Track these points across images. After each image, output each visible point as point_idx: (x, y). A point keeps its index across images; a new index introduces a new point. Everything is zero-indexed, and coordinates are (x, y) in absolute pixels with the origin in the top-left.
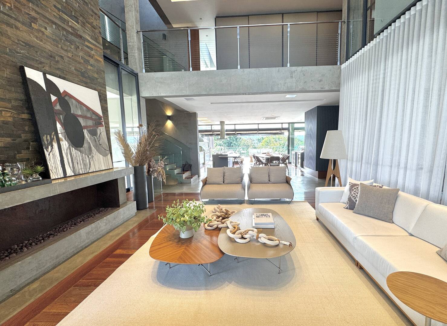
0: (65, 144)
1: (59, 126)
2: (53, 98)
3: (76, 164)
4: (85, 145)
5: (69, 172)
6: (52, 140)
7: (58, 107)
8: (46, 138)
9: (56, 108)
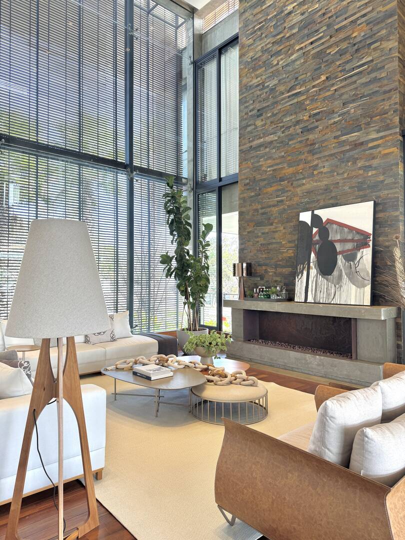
0: (313, 272)
1: (313, 255)
2: (315, 230)
3: (318, 291)
4: (335, 273)
5: (310, 299)
6: (304, 268)
7: (317, 238)
8: (300, 267)
9: (314, 239)
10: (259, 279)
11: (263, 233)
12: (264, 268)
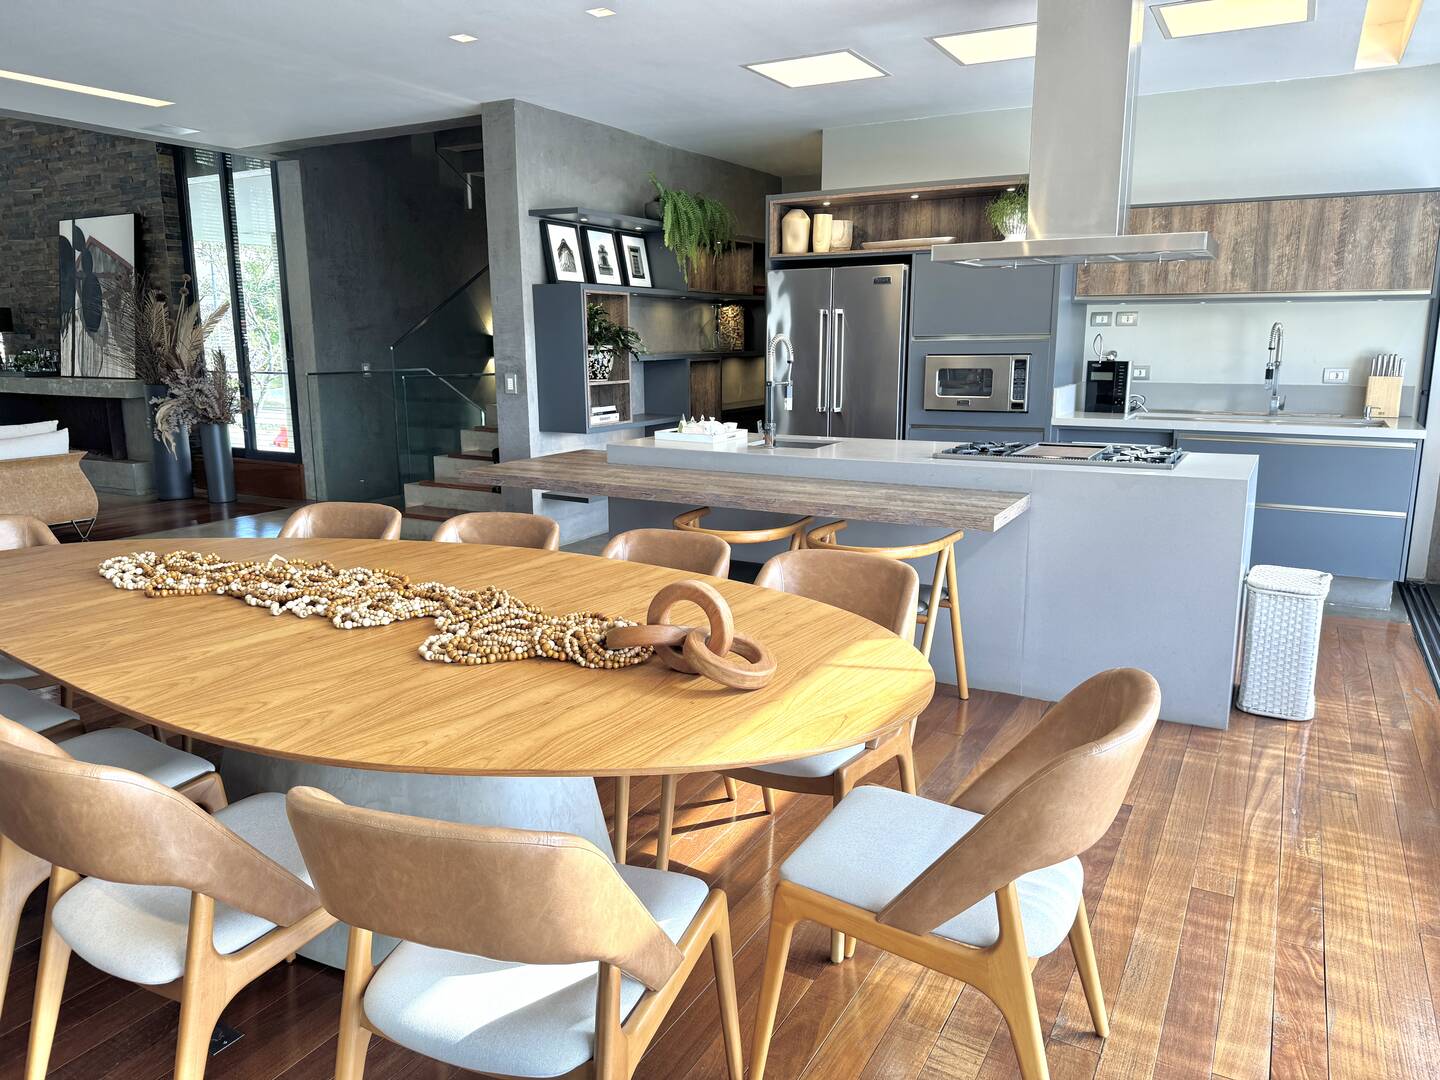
0: (79, 324)
1: (77, 297)
2: (78, 254)
3: (85, 358)
4: (101, 328)
5: (78, 373)
6: (69, 319)
7: (80, 268)
8: (64, 317)
9: (78, 270)
10: (28, 337)
11: (23, 253)
12: (33, 317)
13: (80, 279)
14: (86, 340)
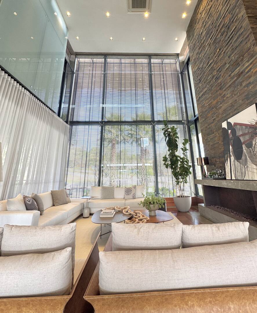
0: (232, 158)
1: (231, 147)
2: (229, 131)
3: (236, 171)
4: (243, 157)
5: (233, 178)
8: (226, 156)
10: (214, 166)
13: (231, 140)
14: (236, 164)
